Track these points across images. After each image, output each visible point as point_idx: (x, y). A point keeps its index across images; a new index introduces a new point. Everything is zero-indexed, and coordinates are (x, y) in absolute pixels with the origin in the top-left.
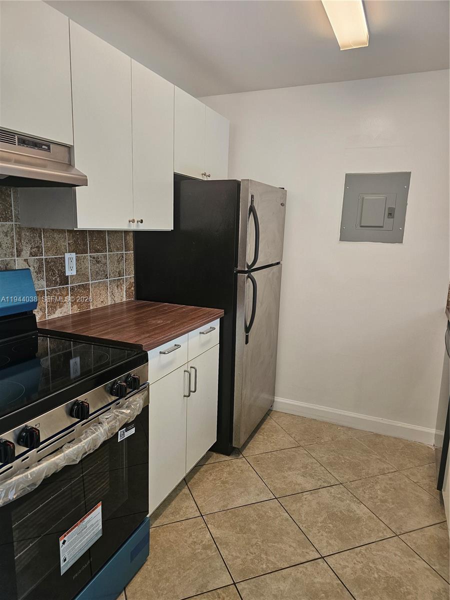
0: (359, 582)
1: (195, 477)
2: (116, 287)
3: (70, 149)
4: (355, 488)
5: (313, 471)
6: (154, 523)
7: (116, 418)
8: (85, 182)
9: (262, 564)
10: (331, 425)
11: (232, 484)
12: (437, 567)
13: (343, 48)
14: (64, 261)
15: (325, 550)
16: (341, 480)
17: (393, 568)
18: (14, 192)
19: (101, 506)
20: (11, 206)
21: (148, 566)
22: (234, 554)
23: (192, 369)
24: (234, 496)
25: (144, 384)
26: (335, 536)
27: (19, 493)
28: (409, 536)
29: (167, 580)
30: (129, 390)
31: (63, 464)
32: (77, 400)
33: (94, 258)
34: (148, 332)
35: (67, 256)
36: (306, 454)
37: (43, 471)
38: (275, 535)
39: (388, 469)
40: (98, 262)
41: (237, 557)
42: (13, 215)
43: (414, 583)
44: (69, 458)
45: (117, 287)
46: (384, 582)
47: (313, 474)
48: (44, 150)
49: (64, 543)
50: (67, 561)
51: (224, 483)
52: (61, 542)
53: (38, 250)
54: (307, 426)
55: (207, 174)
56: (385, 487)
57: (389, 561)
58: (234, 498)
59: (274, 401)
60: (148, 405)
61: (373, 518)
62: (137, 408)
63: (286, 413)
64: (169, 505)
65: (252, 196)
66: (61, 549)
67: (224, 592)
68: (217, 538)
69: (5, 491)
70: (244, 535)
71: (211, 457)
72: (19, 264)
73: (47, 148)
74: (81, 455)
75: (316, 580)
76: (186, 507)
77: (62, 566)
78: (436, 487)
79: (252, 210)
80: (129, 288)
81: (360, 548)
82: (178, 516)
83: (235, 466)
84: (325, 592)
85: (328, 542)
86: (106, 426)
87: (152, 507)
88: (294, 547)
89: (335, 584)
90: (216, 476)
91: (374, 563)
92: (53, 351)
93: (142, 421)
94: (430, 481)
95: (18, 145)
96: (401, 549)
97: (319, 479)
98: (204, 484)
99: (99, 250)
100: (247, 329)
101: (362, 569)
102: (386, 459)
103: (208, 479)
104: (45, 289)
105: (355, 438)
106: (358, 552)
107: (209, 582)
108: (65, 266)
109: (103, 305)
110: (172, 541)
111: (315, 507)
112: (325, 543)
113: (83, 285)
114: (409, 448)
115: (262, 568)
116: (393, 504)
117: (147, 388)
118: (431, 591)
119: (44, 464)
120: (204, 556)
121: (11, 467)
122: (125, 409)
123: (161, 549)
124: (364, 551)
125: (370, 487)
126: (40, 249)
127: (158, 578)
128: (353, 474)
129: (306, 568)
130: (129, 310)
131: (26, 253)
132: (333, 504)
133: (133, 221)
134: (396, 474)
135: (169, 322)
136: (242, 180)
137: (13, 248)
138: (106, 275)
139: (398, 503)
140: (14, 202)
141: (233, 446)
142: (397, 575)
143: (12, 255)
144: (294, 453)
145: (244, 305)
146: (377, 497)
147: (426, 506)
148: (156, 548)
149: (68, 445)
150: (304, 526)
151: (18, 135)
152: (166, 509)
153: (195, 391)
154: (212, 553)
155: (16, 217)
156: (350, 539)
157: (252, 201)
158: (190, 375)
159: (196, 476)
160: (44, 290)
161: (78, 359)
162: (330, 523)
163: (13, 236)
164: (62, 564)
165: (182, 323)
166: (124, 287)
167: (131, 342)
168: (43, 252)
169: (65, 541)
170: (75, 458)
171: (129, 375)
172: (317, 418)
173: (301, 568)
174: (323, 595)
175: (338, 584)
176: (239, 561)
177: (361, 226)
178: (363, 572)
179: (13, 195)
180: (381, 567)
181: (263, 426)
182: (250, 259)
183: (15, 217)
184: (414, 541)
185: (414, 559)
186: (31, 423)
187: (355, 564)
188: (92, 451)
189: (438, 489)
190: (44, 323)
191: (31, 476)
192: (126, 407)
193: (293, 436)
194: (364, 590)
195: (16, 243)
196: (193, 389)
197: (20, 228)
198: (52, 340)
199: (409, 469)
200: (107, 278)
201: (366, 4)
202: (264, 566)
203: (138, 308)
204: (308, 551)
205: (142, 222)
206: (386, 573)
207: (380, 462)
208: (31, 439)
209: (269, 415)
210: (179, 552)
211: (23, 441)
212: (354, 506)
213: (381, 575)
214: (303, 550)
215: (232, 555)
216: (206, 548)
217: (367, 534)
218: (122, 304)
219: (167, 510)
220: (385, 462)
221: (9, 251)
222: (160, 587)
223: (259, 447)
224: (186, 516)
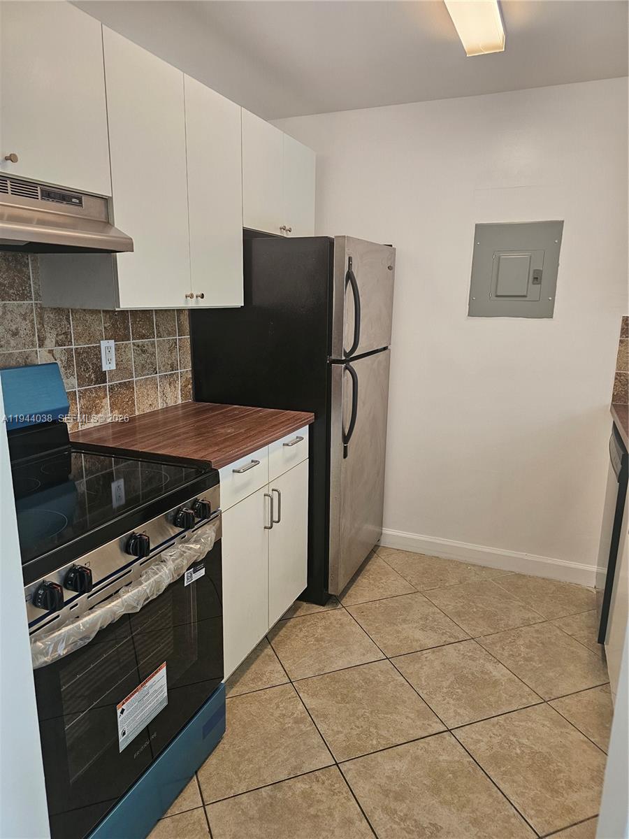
0: (496, 759)
1: (280, 633)
2: (168, 385)
3: (107, 201)
4: (491, 644)
5: (436, 623)
6: (229, 692)
7: (182, 555)
8: (128, 246)
9: (372, 740)
10: (458, 564)
11: (330, 641)
12: (596, 739)
13: (470, 54)
14: (100, 352)
15: (451, 721)
16: (472, 634)
17: (540, 741)
18: (32, 261)
19: (165, 667)
20: (29, 279)
21: (224, 744)
22: (335, 729)
23: (274, 492)
24: (332, 657)
25: (215, 512)
26: (465, 703)
27: (69, 648)
28: (561, 702)
29: (250, 761)
30: (197, 520)
31: (122, 611)
32: (134, 533)
33: (138, 346)
34: (217, 444)
35: (104, 344)
36: (426, 602)
37: (97, 620)
38: (388, 704)
39: (534, 618)
40: (144, 352)
41: (339, 732)
42: (32, 290)
43: (567, 759)
44: (128, 605)
45: (170, 384)
46: (529, 759)
47: (436, 627)
48: (75, 204)
49: (122, 712)
50: (126, 734)
51: (317, 640)
52: (119, 711)
53: (66, 338)
54: (426, 566)
55: (287, 228)
56: (530, 641)
57: (535, 733)
58: (332, 659)
59: (382, 534)
60: (221, 539)
61: (514, 681)
62: (209, 542)
63: (398, 550)
64: (248, 669)
65: (350, 259)
66: (119, 720)
67: (324, 775)
68: (313, 709)
69: (53, 645)
70: (348, 705)
71: (300, 607)
72: (42, 357)
73: (78, 201)
74: (142, 602)
75: (441, 758)
76: (271, 672)
77: (120, 741)
78: (597, 639)
79: (350, 277)
80: (186, 386)
81: (498, 717)
82: (260, 683)
83: (332, 619)
84: (454, 773)
85: (455, 712)
86: (171, 565)
87: (229, 670)
88: (412, 719)
89: (465, 762)
90: (308, 632)
91: (515, 735)
92: (89, 472)
93: (213, 560)
94: (589, 633)
95: (42, 199)
96: (551, 719)
97: (443, 634)
98: (292, 643)
99: (144, 335)
100: (346, 439)
101: (500, 744)
102: (532, 607)
103: (297, 636)
104: (77, 389)
105: (490, 579)
106: (495, 722)
107: (304, 763)
108: (101, 359)
109: (152, 409)
110: (254, 714)
111: (439, 669)
112: (452, 713)
113: (125, 382)
114: (562, 592)
115: (372, 745)
116: (541, 663)
117: (219, 517)
118: (589, 768)
119: (98, 612)
120: (296, 731)
121: (58, 616)
122: (193, 544)
123: (240, 724)
124: (502, 722)
125: (510, 642)
126: (69, 336)
127: (238, 759)
128: (489, 627)
129: (429, 744)
130: (186, 416)
131: (50, 343)
132: (462, 665)
133: (192, 296)
134: (545, 625)
135: (242, 430)
136: (336, 237)
137: (34, 335)
138: (155, 369)
139: (547, 662)
140: (33, 273)
141: (329, 593)
142: (545, 750)
143: (32, 344)
144: (410, 601)
145: (341, 406)
146: (520, 655)
147: (584, 664)
148: (234, 723)
149: (126, 588)
150: (425, 692)
151: (42, 187)
152: (243, 674)
153: (278, 522)
154: (307, 727)
155: (37, 293)
156: (484, 707)
157: (350, 265)
158: (272, 500)
159: (282, 633)
160: (75, 391)
161: (121, 482)
162: (459, 688)
163: (33, 320)
164: (121, 739)
165: (260, 432)
166: (179, 385)
167: (196, 457)
168: (73, 340)
169: (123, 710)
170: (135, 605)
171: (196, 501)
172: (441, 555)
173: (421, 743)
174: (451, 775)
175: (469, 762)
176: (341, 737)
177: (497, 296)
178: (502, 747)
179: (32, 264)
180: (525, 741)
181: (368, 567)
182: (347, 344)
183: (35, 294)
184: (568, 708)
185: (568, 731)
186: (79, 562)
187: (491, 737)
188: (155, 597)
189: (599, 643)
190: (77, 434)
191: (84, 627)
192: (194, 542)
193: (408, 578)
194: (502, 769)
195: (37, 328)
196: (276, 518)
197: (41, 308)
198: (88, 456)
199: (562, 618)
200: (156, 373)
201: (503, 4)
202: (375, 742)
203: (198, 412)
204: (430, 722)
205: (202, 296)
206: (531, 748)
207: (523, 610)
208: (80, 581)
209: (375, 552)
210: (264, 727)
211: (72, 583)
212: (489, 667)
213: (525, 751)
214: (424, 722)
215: (333, 730)
216: (297, 721)
217: (506, 700)
218: (176, 407)
219: (245, 676)
220: (529, 610)
221: (28, 339)
222: (242, 770)
223: (363, 594)
224: (271, 683)
